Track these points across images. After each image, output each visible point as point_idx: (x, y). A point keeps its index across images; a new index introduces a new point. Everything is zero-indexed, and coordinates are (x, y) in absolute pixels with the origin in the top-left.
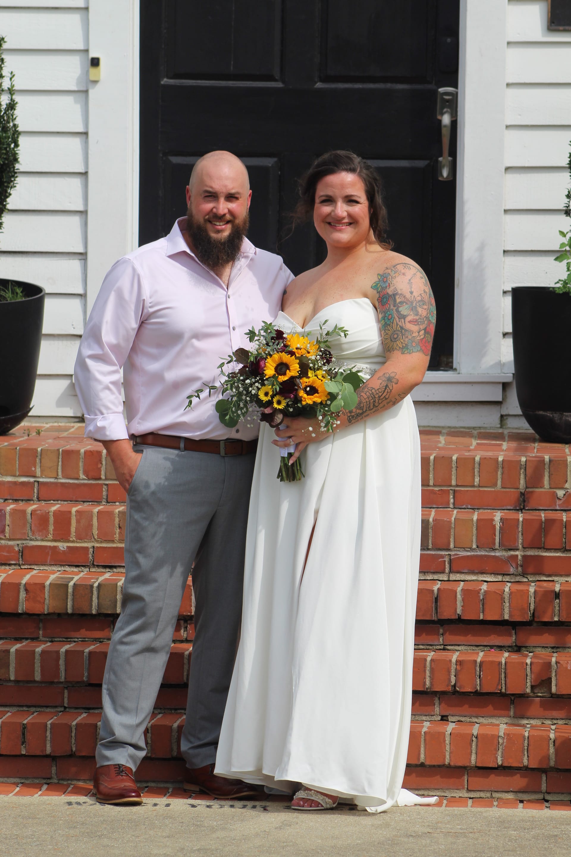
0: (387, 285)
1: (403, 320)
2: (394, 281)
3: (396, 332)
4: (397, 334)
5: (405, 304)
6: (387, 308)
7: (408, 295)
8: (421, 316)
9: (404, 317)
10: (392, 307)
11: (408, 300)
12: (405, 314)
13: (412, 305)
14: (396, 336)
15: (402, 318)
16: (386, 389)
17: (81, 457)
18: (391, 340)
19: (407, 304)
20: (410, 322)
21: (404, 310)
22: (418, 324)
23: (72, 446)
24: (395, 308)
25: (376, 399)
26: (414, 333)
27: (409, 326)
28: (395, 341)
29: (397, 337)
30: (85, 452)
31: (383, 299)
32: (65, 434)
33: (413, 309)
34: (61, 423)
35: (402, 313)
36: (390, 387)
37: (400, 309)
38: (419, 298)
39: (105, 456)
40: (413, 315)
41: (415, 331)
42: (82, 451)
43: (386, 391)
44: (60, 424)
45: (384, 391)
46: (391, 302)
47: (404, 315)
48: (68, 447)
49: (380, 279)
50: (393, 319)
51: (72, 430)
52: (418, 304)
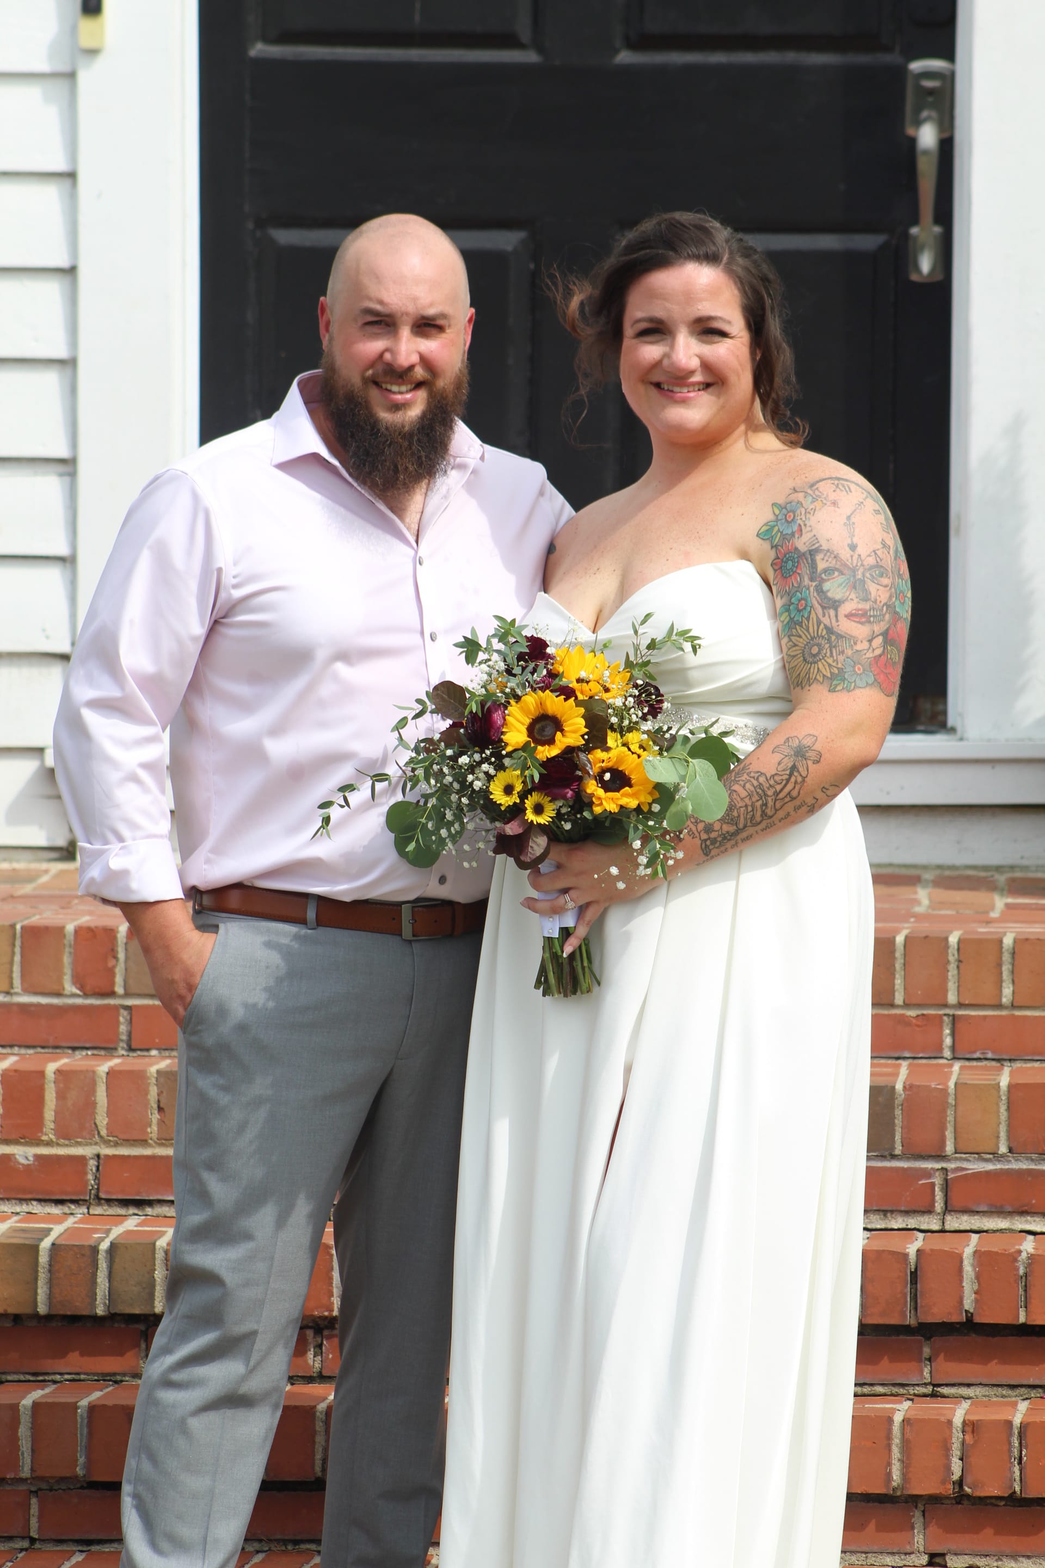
0: (795, 528)
1: (832, 612)
2: (812, 521)
3: (816, 641)
4: (819, 645)
5: (836, 573)
6: (795, 585)
7: (845, 554)
8: (875, 602)
9: (835, 605)
10: (806, 581)
11: (846, 565)
12: (838, 597)
13: (854, 576)
14: (815, 650)
15: (829, 608)
16: (791, 775)
17: (66, 942)
18: (805, 660)
19: (842, 573)
20: (849, 616)
21: (834, 588)
22: (869, 622)
23: (45, 916)
24: (814, 584)
25: (769, 799)
26: (859, 643)
27: (846, 626)
28: (815, 663)
29: (819, 653)
30: (78, 931)
31: (786, 562)
32: (28, 889)
33: (857, 585)
34: (18, 861)
35: (829, 594)
36: (801, 769)
37: (826, 586)
38: (871, 561)
39: (125, 940)
40: (856, 600)
41: (860, 637)
42: (70, 928)
43: (793, 779)
44: (16, 866)
45: (788, 781)
46: (805, 570)
47: (835, 601)
48: (35, 920)
49: (777, 516)
50: (808, 609)
51: (44, 879)
52: (868, 575)
